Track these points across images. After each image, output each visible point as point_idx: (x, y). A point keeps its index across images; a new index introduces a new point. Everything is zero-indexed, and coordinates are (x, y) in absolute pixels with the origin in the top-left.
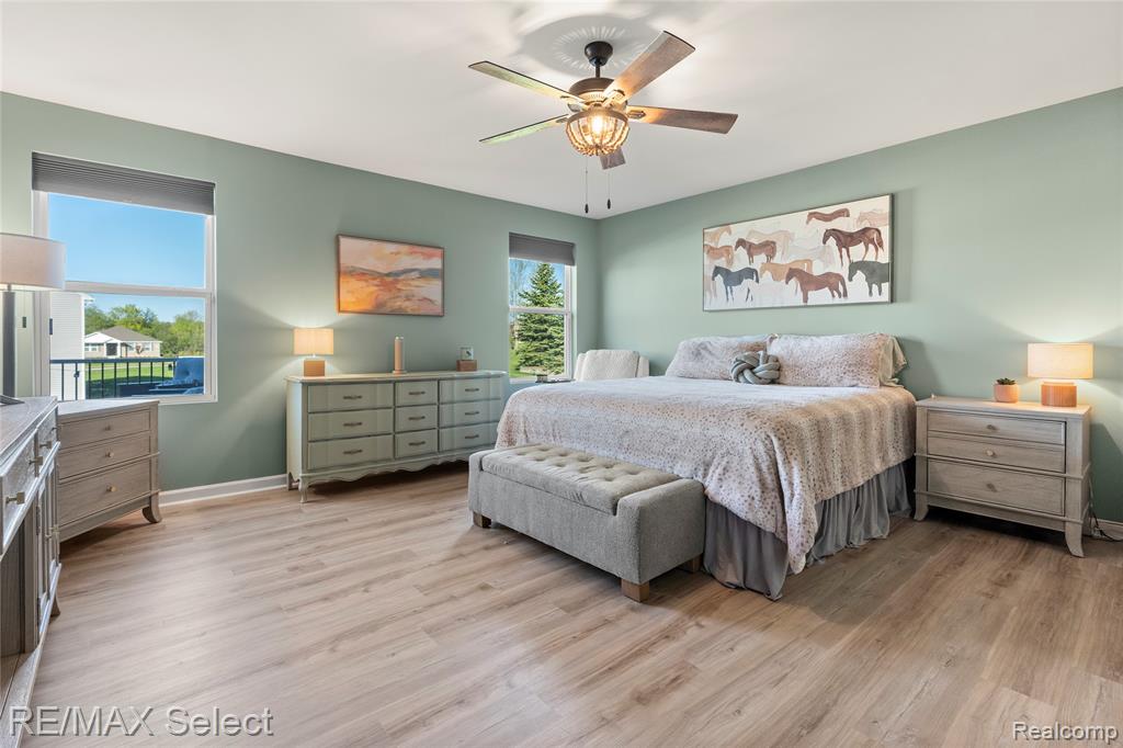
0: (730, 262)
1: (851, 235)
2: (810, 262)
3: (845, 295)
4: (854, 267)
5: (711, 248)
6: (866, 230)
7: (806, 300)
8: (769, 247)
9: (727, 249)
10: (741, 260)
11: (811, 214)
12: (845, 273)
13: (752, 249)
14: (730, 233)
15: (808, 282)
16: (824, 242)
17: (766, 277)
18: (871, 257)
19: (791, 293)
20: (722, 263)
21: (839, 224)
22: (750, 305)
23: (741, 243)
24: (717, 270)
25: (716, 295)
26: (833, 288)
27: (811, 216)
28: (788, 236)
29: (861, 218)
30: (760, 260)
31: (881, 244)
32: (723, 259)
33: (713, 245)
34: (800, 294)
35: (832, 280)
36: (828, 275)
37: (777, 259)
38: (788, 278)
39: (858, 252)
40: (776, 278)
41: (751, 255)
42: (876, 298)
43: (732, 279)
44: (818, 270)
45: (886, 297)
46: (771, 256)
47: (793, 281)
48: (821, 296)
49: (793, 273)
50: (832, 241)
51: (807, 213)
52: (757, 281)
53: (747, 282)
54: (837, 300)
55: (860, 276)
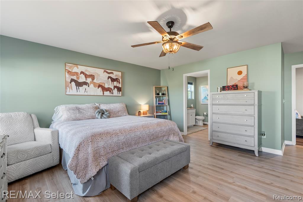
0: (78, 78)
1: (114, 79)
2: (104, 84)
3: (113, 94)
4: (115, 87)
5: (69, 71)
6: (117, 79)
7: (103, 94)
8: (92, 77)
9: (77, 73)
10: (82, 79)
11: (104, 71)
12: (113, 88)
13: (86, 76)
14: (78, 68)
15: (104, 89)
16: (108, 79)
17: (92, 86)
18: (118, 85)
19: (99, 91)
20: (75, 78)
21: (111, 75)
22: (86, 94)
23: (82, 73)
24: (72, 80)
25: (72, 89)
26: (110, 92)
27: (105, 71)
28: (99, 75)
29: (116, 76)
30: (89, 80)
31: (120, 83)
32: (75, 76)
33: (70, 70)
34: (102, 92)
35: (110, 89)
36: (109, 88)
37: (95, 81)
38: (99, 87)
39: (115, 83)
40: (95, 86)
41: (86, 78)
42: (119, 95)
43: (79, 84)
44: (106, 86)
45: (121, 95)
46: (93, 79)
47: (100, 88)
48: (107, 93)
49: (100, 86)
50: (110, 79)
51: (103, 70)
52: (89, 86)
53: (85, 86)
54: (111, 95)
55: (116, 89)
